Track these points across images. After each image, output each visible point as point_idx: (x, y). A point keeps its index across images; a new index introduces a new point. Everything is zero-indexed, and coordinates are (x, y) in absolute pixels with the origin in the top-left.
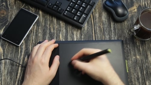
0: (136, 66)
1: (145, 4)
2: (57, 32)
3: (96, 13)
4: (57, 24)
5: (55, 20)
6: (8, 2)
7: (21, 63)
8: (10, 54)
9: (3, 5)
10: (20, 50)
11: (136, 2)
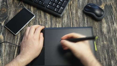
0: (104, 49)
1: (110, 4)
2: (44, 24)
3: (74, 10)
4: (44, 18)
6: (8, 2)
8: (9, 40)
9: (4, 4)
10: (16, 38)
11: (103, 2)
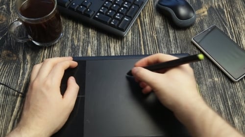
0: (215, 94)
1: (219, 5)
2: (83, 44)
3: (146, 18)
4: (84, 33)
5: (81, 28)
6: (11, 4)
7: (22, 91)
8: (5, 77)
9: (2, 8)
10: (21, 72)
11: (205, 3)
